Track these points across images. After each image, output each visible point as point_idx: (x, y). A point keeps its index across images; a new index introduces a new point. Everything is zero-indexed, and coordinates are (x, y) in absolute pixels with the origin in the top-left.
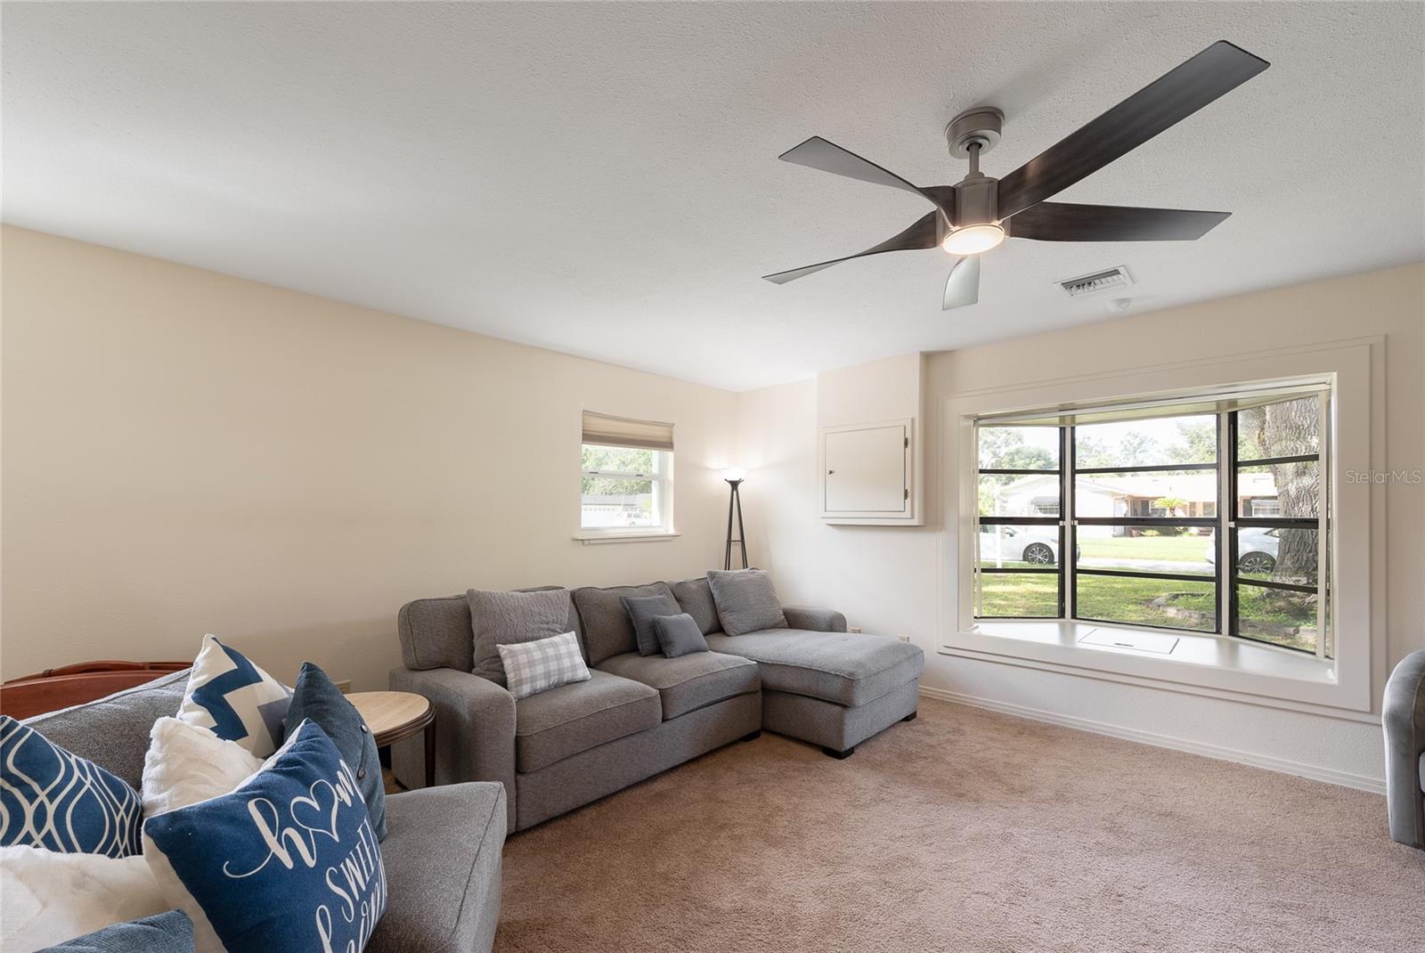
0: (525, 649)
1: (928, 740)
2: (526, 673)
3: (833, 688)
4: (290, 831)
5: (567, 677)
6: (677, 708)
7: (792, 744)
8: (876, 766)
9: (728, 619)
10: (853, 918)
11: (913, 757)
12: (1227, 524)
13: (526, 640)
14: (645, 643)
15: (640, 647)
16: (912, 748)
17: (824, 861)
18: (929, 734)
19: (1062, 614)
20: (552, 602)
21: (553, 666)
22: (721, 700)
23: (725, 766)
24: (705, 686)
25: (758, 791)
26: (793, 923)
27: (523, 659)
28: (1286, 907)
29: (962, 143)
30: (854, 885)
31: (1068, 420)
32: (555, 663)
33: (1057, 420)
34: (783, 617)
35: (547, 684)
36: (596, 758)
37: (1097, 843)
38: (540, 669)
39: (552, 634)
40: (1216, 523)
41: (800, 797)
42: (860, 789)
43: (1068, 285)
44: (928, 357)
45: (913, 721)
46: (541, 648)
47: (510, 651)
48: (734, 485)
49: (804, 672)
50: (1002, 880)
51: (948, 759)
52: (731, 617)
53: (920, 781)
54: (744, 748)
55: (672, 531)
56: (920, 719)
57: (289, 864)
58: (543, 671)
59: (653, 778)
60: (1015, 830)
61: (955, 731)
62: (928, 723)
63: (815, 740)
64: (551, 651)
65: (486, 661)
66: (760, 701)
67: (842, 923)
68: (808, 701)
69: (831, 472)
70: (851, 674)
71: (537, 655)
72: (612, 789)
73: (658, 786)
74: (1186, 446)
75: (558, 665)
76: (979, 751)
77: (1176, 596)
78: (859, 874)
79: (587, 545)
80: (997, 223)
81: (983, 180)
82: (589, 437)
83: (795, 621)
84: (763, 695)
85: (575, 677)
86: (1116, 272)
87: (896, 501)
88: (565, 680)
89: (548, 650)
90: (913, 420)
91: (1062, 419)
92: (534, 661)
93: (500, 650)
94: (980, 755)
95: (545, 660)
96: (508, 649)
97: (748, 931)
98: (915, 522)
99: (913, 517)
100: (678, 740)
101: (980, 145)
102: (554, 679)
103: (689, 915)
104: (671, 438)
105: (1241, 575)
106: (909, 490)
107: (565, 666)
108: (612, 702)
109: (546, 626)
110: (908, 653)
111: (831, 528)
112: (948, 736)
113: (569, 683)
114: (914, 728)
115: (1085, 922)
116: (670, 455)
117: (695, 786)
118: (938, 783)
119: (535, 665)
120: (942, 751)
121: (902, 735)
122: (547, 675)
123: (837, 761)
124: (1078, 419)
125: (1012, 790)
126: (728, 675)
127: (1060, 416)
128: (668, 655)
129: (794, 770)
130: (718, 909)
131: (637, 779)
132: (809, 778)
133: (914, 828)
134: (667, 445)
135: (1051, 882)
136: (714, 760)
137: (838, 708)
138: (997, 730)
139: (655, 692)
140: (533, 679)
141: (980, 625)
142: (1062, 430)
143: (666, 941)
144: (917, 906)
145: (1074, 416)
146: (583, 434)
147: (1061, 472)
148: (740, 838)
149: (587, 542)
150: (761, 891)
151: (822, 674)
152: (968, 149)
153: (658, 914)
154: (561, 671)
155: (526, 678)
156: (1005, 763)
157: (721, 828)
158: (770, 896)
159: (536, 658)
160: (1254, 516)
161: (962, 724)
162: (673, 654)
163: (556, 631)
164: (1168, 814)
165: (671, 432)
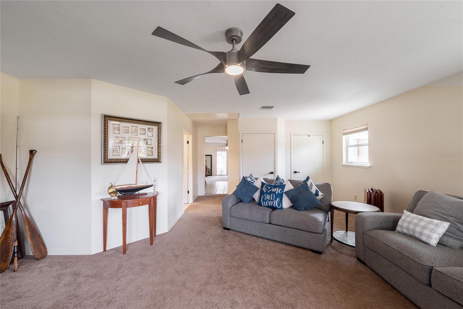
4: (265, 189)
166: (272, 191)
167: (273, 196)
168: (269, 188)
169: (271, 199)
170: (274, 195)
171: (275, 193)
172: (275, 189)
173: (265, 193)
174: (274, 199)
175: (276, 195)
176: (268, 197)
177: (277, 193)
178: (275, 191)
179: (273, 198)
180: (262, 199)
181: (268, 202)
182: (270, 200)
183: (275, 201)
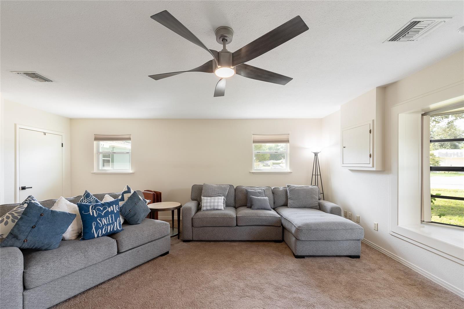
3: (293, 230)
4: (94, 211)
5: (216, 208)
6: (241, 223)
14: (249, 205)
18: (352, 265)
22: (262, 225)
24: (253, 219)
35: (210, 208)
48: (316, 154)
51: (342, 275)
54: (271, 244)
55: (289, 171)
57: (92, 215)
58: (209, 205)
59: (234, 241)
62: (362, 262)
63: (291, 248)
66: (282, 231)
69: (345, 147)
70: (299, 227)
76: (366, 280)
82: (255, 142)
85: (219, 208)
87: (367, 159)
90: (373, 121)
93: (202, 198)
96: (204, 198)
98: (374, 169)
99: (373, 167)
106: (372, 154)
109: (217, 194)
114: (350, 261)
116: (288, 144)
119: (208, 203)
120: (345, 272)
123: (294, 258)
126: (264, 218)
128: (252, 208)
131: (228, 239)
134: (287, 141)
137: (295, 238)
139: (234, 217)
140: (206, 206)
146: (253, 140)
149: (254, 173)
162: (254, 208)
165: (288, 137)
166: (108, 211)
167: (112, 217)
168: (102, 209)
169: (111, 222)
170: (113, 215)
171: (113, 212)
172: (111, 207)
173: (97, 217)
174: (114, 221)
175: (115, 214)
176: (104, 221)
177: (115, 212)
178: (112, 210)
179: (112, 220)
180: (94, 227)
181: (105, 229)
182: (108, 225)
183: (116, 222)
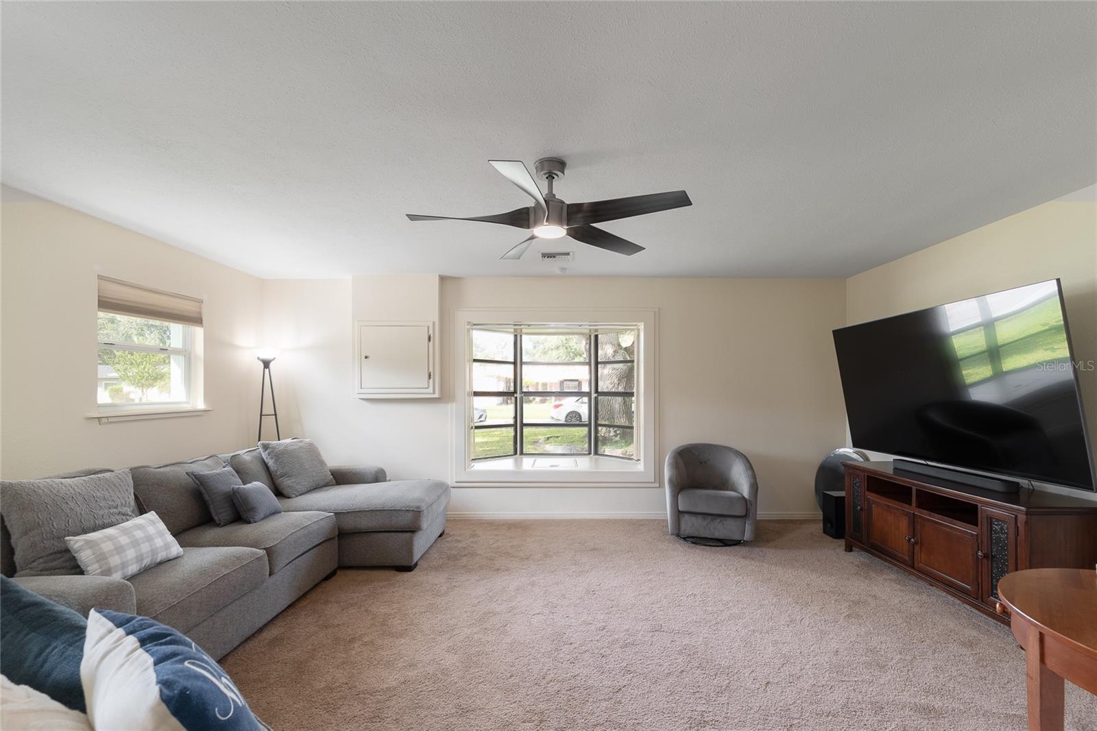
0: (106, 537)
1: (460, 545)
2: (115, 561)
3: (404, 520)
5: (161, 556)
6: (281, 561)
7: (368, 572)
8: (438, 568)
9: (286, 483)
10: (479, 654)
11: (458, 557)
12: (594, 395)
13: (104, 527)
14: (221, 513)
15: (216, 518)
16: (454, 552)
17: (441, 633)
18: (458, 541)
19: (515, 453)
20: (114, 485)
21: (145, 548)
22: (310, 550)
23: (322, 601)
24: (300, 539)
25: (362, 609)
26: (445, 672)
27: (107, 547)
28: (649, 573)
29: (545, 174)
30: (468, 637)
31: (519, 331)
32: (147, 544)
33: (512, 330)
34: (332, 477)
35: (138, 568)
36: (214, 624)
37: (573, 572)
38: (131, 554)
39: (124, 518)
40: (588, 394)
41: (399, 603)
42: (436, 585)
43: (544, 255)
44: (443, 279)
45: (443, 536)
46: (126, 532)
47: (87, 542)
48: (266, 364)
49: (378, 513)
50: (542, 604)
51: (479, 552)
52: (289, 482)
53: (470, 569)
54: (329, 585)
55: (200, 405)
56: (447, 534)
59: (260, 630)
60: (534, 578)
61: (473, 536)
62: (453, 535)
63: (389, 562)
64: (139, 534)
65: (41, 560)
66: (337, 545)
67: (475, 659)
68: (381, 536)
69: (366, 357)
70: (418, 507)
71: (124, 540)
72: (229, 648)
73: (268, 635)
74: (532, 348)
75: (151, 546)
76: (493, 544)
77: (548, 438)
78: (467, 631)
79: (105, 423)
80: (566, 227)
81: (555, 200)
82: (105, 304)
83: (342, 478)
84: (339, 540)
85: (169, 556)
86: (568, 254)
87: (423, 381)
88: (158, 560)
89: (135, 533)
90: (434, 323)
91: (515, 330)
92: (122, 546)
93: (72, 542)
94: (495, 545)
95: (135, 543)
96: (85, 540)
97: (419, 690)
98: (436, 396)
99: (434, 393)
100: (280, 589)
101: (554, 178)
102: (147, 561)
103: (368, 701)
104: (200, 313)
105: (599, 422)
106: (431, 373)
107: (158, 545)
108: (227, 567)
109: (116, 510)
110: (441, 488)
111: (364, 402)
112: (471, 540)
113: (161, 563)
114: (447, 540)
115: (586, 608)
116: (199, 332)
117: (304, 623)
118: (481, 567)
119: (124, 551)
120: (473, 549)
121: (442, 546)
122: (140, 558)
123: (409, 573)
124: (524, 331)
125: (522, 559)
126: (315, 527)
127: (515, 329)
128: (251, 520)
129: (382, 588)
130: (389, 689)
131: (250, 633)
132: (397, 589)
133: (484, 595)
134: (196, 320)
135: (564, 596)
136: (308, 601)
137: (408, 535)
138: (496, 529)
139: (262, 552)
140: (124, 565)
141: (475, 464)
142: (516, 336)
143: (363, 723)
144: (510, 633)
145: (521, 329)
146: (99, 300)
147: (515, 363)
148: (372, 642)
149: (104, 420)
150: (412, 666)
151: (394, 513)
152: (547, 178)
153: (343, 712)
154: (154, 552)
155: (116, 566)
156: (510, 546)
157: (352, 640)
158: (419, 665)
159: (123, 543)
160: (565, 391)
161: (474, 531)
162: (257, 518)
163: (127, 515)
164: (594, 549)
165: (201, 308)
